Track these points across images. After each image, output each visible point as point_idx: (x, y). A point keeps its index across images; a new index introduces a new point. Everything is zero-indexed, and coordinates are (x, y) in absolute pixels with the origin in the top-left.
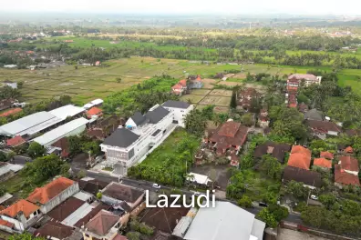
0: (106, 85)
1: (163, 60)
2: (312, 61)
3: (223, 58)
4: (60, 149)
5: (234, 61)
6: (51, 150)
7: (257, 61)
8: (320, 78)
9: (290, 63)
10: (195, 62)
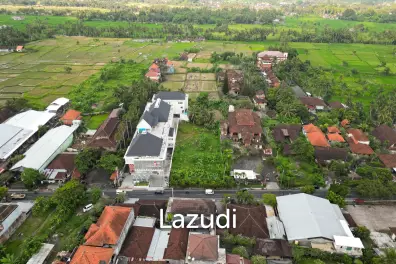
0: (54, 78)
1: (102, 40)
2: (259, 36)
3: (170, 35)
4: (64, 171)
5: (184, 38)
6: (53, 175)
7: (208, 38)
8: (286, 54)
9: (241, 38)
10: (141, 40)
